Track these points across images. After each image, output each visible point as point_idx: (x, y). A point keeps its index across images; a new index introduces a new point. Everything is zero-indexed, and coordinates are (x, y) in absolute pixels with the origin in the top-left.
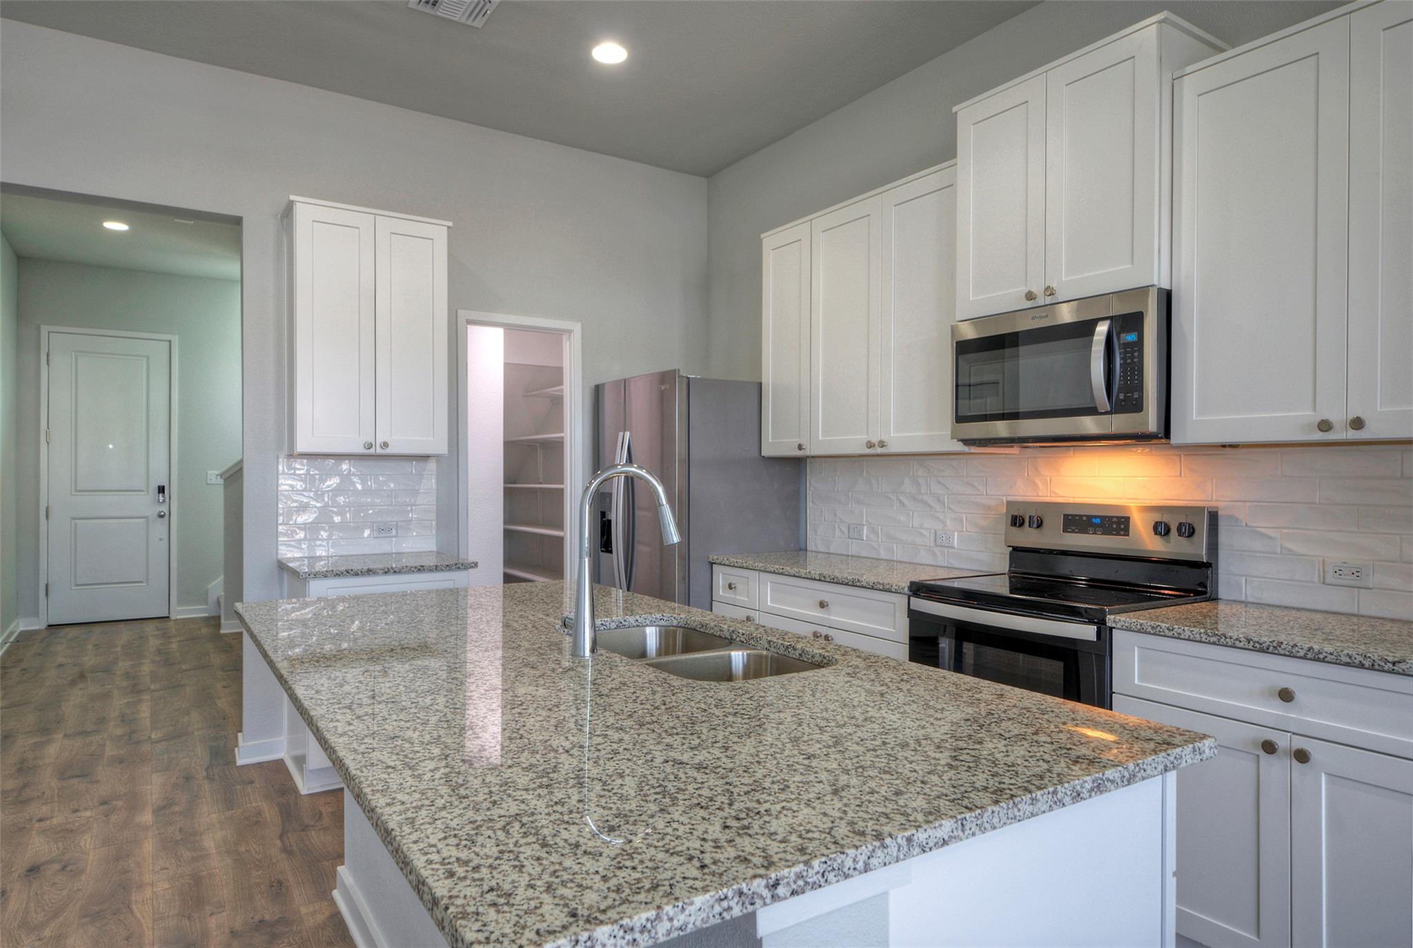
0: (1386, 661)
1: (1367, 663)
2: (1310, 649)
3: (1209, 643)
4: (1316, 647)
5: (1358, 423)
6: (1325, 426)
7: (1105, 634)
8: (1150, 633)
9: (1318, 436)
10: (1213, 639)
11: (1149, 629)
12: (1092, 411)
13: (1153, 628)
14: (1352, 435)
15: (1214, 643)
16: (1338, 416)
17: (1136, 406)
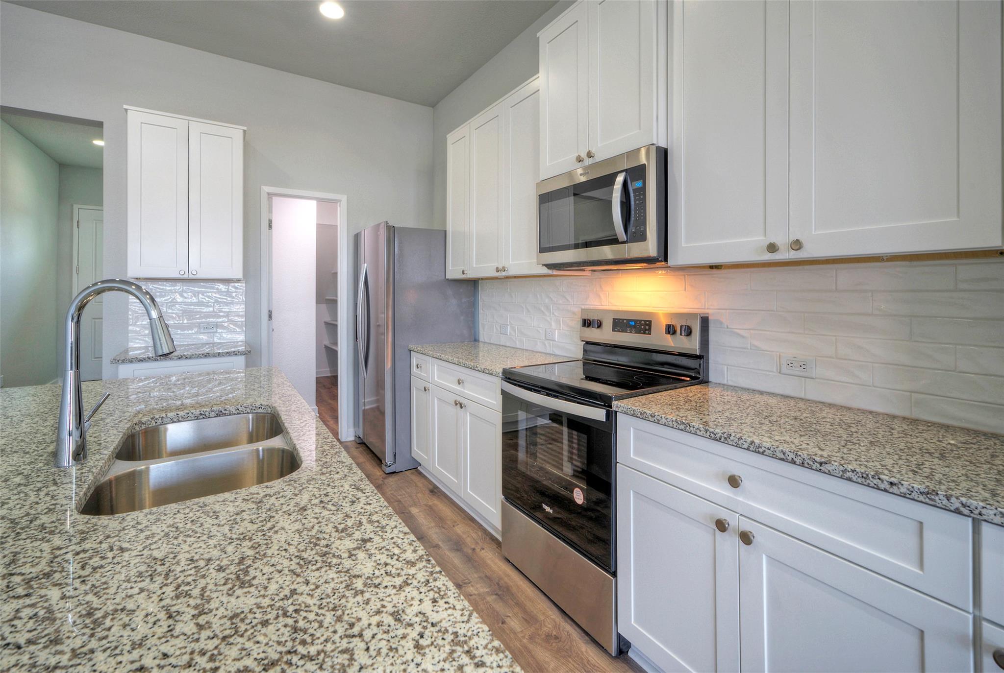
0: (814, 461)
1: (798, 461)
2: (752, 442)
3: (679, 429)
4: (757, 441)
5: (797, 245)
6: (772, 248)
7: (611, 415)
8: (639, 418)
9: (768, 257)
10: (682, 427)
11: (639, 415)
12: (614, 241)
13: (641, 414)
14: (793, 255)
15: (682, 430)
16: (782, 239)
17: (641, 237)
